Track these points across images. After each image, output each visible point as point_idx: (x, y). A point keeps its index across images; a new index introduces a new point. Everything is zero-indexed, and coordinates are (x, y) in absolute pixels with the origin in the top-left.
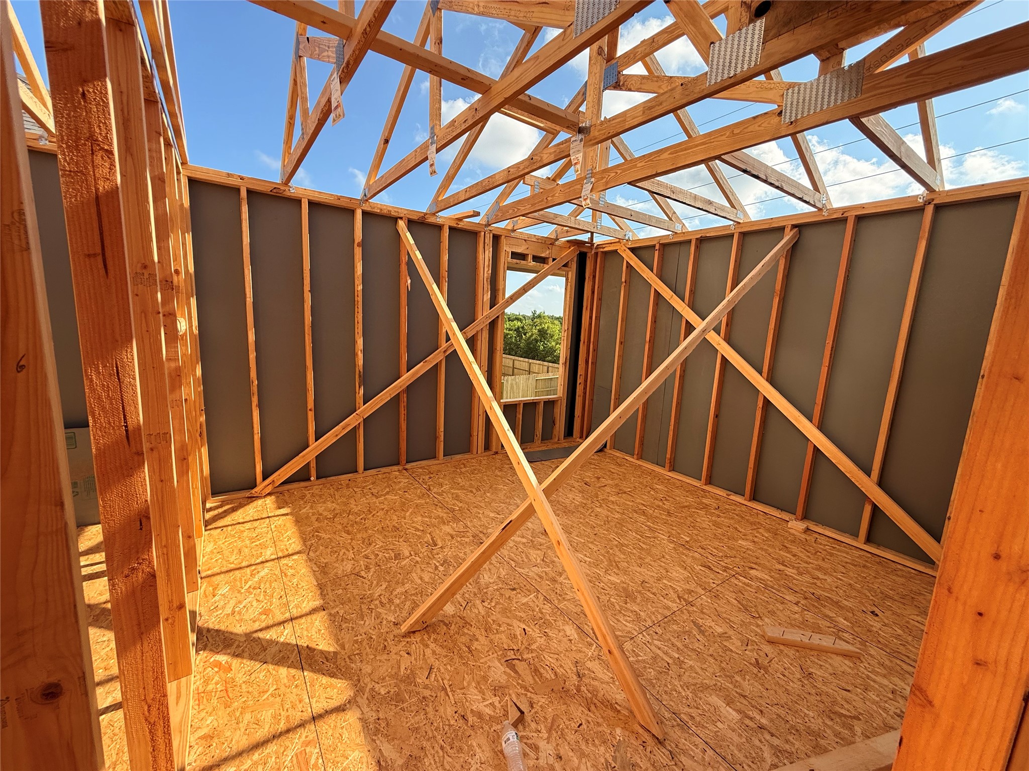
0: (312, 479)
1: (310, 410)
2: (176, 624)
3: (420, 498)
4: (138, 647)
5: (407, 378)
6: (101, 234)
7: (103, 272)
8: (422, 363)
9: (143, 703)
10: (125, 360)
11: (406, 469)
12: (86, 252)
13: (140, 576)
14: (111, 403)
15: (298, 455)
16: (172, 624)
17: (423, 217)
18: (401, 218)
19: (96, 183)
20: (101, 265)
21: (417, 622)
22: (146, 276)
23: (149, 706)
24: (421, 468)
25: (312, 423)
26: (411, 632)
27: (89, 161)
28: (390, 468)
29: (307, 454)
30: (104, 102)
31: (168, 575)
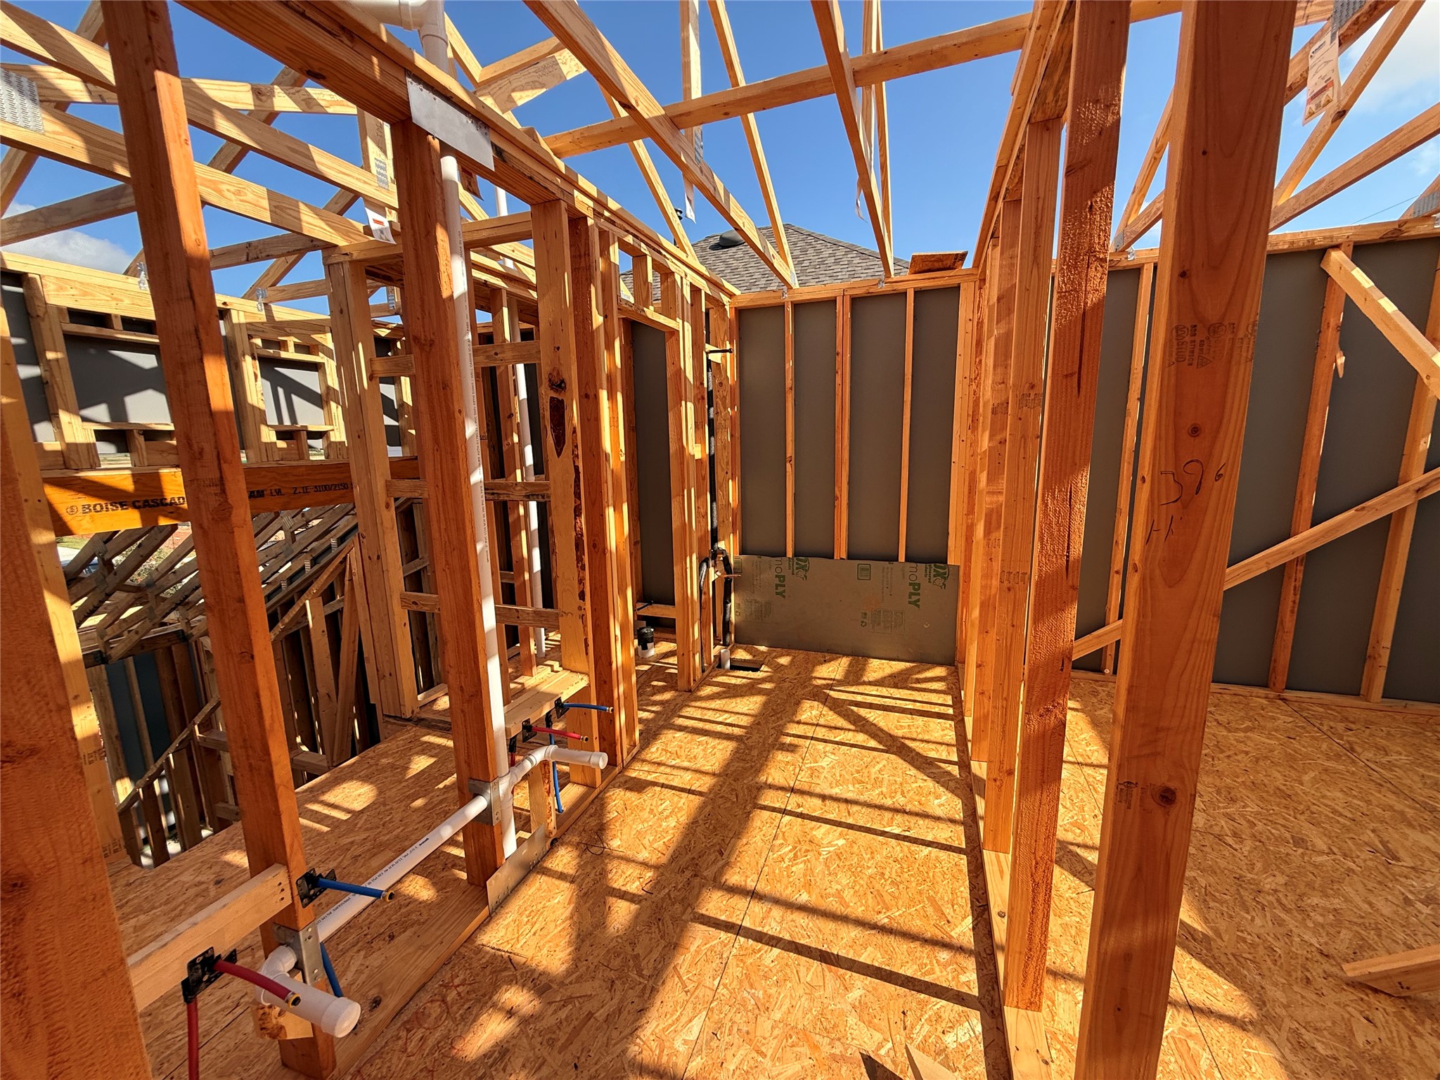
0: (1107, 671)
1: (1117, 572)
2: (1003, 788)
3: (1329, 758)
4: (1038, 794)
5: (1306, 538)
6: (1081, 351)
7: (1075, 391)
8: (1352, 512)
9: (1032, 856)
10: (1079, 485)
11: (1284, 700)
12: (1065, 373)
13: (1052, 721)
14: (1059, 530)
15: (1090, 633)
16: (1000, 788)
17: (1399, 230)
18: (1337, 247)
19: (1086, 298)
20: (1075, 385)
21: (1386, 975)
22: (1032, 397)
23: (1037, 863)
24: (1321, 705)
25: (1117, 590)
26: (1365, 986)
27: (1084, 276)
28: (1249, 689)
29: (1105, 634)
30: (1107, 206)
31: (1004, 732)
